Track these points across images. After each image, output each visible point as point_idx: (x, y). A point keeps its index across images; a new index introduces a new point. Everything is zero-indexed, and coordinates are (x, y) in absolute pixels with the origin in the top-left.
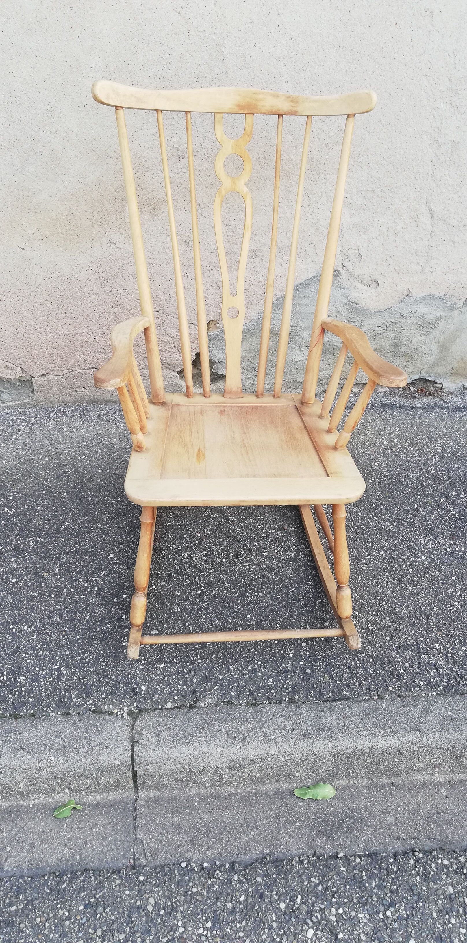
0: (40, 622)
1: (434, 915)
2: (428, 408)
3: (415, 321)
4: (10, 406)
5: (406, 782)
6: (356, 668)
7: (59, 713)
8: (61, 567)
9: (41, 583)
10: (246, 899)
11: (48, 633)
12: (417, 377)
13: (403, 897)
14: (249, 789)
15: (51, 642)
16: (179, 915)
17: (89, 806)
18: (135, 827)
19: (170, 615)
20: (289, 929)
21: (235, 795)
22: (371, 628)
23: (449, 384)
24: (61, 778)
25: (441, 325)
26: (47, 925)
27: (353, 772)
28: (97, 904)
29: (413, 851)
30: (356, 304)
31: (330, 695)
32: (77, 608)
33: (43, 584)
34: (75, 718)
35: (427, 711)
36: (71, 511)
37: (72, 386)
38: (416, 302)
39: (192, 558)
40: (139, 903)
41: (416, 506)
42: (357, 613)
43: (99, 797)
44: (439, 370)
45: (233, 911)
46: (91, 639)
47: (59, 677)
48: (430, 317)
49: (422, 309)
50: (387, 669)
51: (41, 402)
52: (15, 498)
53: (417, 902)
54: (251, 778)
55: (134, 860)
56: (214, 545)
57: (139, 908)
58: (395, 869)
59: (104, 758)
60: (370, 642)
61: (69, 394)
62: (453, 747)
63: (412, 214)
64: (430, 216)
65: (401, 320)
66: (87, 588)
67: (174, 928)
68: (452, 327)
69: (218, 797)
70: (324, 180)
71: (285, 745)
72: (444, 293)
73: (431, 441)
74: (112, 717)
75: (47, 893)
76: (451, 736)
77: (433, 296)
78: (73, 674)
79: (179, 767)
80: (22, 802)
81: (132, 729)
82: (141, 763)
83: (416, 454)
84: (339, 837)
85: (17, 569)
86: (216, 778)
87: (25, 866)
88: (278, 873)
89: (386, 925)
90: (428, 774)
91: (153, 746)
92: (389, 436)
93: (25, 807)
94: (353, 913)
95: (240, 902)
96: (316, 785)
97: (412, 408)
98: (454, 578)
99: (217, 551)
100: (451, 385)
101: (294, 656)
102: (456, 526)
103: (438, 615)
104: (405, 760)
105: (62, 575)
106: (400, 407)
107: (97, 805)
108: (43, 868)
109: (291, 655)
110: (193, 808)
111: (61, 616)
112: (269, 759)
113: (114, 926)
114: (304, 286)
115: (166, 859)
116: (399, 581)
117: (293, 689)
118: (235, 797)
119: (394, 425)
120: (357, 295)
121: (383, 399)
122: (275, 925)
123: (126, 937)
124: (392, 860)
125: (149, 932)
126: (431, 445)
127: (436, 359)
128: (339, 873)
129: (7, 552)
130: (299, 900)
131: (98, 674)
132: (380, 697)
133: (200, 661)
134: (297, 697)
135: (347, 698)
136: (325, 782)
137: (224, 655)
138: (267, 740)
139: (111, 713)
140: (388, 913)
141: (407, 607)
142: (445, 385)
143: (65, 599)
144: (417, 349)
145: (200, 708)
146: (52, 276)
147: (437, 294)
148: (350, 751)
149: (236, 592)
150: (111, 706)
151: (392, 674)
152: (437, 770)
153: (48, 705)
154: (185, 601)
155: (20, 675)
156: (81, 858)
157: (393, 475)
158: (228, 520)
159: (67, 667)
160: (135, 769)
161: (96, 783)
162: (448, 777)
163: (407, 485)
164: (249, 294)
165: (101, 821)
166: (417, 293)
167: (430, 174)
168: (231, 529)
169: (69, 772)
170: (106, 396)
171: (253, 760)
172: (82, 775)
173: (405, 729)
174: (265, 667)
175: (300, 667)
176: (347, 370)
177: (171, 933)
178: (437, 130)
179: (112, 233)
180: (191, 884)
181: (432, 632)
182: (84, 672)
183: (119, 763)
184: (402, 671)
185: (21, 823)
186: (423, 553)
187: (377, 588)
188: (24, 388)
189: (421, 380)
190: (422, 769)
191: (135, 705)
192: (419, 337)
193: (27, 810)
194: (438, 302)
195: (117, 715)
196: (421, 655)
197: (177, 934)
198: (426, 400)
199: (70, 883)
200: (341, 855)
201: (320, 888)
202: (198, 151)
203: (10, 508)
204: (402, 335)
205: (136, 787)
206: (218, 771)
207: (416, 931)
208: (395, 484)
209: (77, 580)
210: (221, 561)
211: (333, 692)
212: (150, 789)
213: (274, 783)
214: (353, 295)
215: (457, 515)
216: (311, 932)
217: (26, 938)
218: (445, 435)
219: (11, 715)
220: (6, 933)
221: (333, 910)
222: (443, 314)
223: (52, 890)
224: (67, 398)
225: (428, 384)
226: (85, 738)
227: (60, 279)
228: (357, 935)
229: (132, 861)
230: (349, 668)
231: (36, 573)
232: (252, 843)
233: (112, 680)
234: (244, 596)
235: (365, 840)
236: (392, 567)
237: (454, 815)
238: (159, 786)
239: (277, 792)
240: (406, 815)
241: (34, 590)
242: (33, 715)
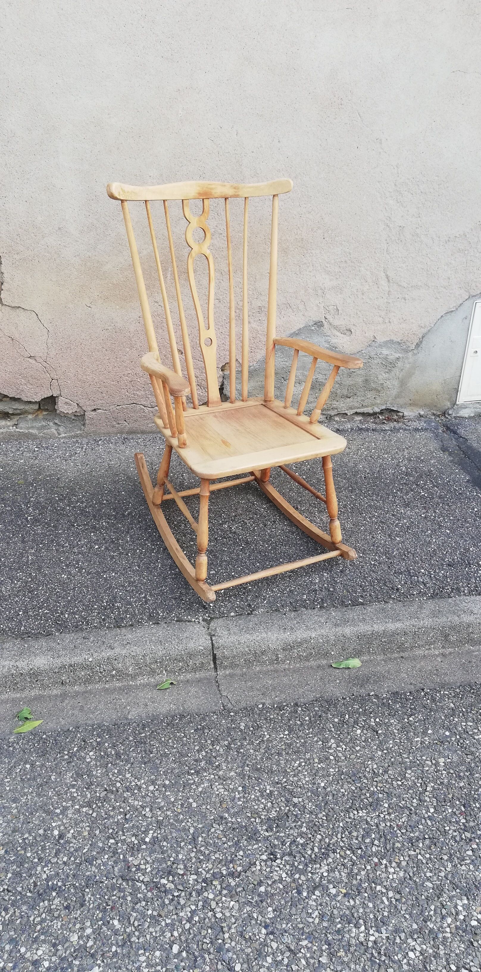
0: (124, 570)
1: (443, 718)
2: (395, 430)
3: (380, 361)
4: (65, 437)
5: (411, 656)
6: (366, 586)
7: (151, 623)
8: (131, 537)
9: (118, 547)
10: (310, 719)
11: (131, 577)
12: (384, 407)
13: (420, 711)
14: (298, 665)
15: (135, 582)
16: (264, 729)
17: (182, 682)
18: (219, 690)
19: (222, 562)
20: (343, 731)
21: (289, 669)
22: (373, 563)
23: (408, 413)
24: (160, 662)
25: (400, 364)
26: (170, 741)
27: (373, 650)
28: (203, 728)
29: (423, 690)
30: (336, 348)
31: (350, 602)
32: (150, 561)
33: (120, 548)
34: (164, 625)
35: (421, 607)
36: (130, 503)
37: (116, 419)
38: (380, 346)
39: (231, 528)
40: (233, 726)
41: (395, 491)
42: (361, 555)
43: (189, 676)
44: (401, 401)
45: (302, 724)
46: (164, 578)
47: (146, 602)
48: (391, 358)
49: (385, 352)
50: (389, 586)
51: (90, 433)
52: (83, 496)
53: (430, 712)
54: (299, 656)
55: (223, 706)
56: (246, 519)
57: (234, 728)
58: (412, 698)
59: (191, 645)
60: (373, 571)
61: (113, 427)
62: (443, 628)
63: (374, 278)
64: (387, 280)
65: (370, 360)
66: (154, 549)
67: (262, 736)
68: (408, 366)
69: (276, 671)
70: (311, 254)
71: (322, 631)
72: (400, 339)
73: (400, 451)
74: (191, 623)
75: (165, 726)
76: (441, 620)
77: (393, 341)
78: (157, 599)
79: (247, 649)
80: (131, 683)
81: (208, 629)
82: (219, 648)
83: (390, 459)
84: (369, 686)
85: (97, 540)
86: (274, 658)
87: (144, 715)
88: (330, 705)
89: (410, 725)
90: (427, 649)
91: (227, 636)
92: (368, 449)
93: (134, 685)
94: (387, 721)
95: (306, 721)
96: (347, 659)
97: (382, 430)
98: (429, 532)
99: (249, 523)
100: (410, 414)
101: (319, 582)
102: (426, 501)
103: (421, 553)
104: (409, 639)
105: (133, 542)
106: (373, 430)
107: (188, 681)
108: (157, 715)
109: (317, 581)
110: (260, 678)
111: (139, 566)
112: (312, 641)
113: (219, 738)
114: (297, 334)
115: (247, 704)
116: (389, 536)
117: (322, 600)
118: (289, 671)
119: (370, 442)
120: (336, 341)
121: (359, 425)
122: (333, 729)
123: (229, 743)
124: (408, 694)
125: (245, 739)
126: (401, 454)
127: (398, 392)
128: (372, 702)
129: (86, 530)
130: (347, 716)
131: (175, 599)
132: (386, 602)
133: (250, 587)
134: (325, 605)
135: (362, 604)
136: (353, 658)
137: (267, 583)
138: (308, 628)
139: (190, 621)
140: (411, 719)
141: (398, 550)
142: (406, 414)
143: (139, 557)
144: (382, 384)
145: (256, 615)
146: (109, 328)
147: (395, 340)
148: (369, 633)
149: (269, 547)
150: (189, 617)
151: (393, 589)
152: (432, 646)
153: (142, 619)
154: (231, 553)
155: (116, 602)
156: (184, 708)
157: (375, 472)
158: (254, 504)
159: (151, 595)
160: (215, 653)
161: (186, 665)
162: (441, 651)
163: (386, 479)
164: (256, 341)
165: (193, 690)
166: (381, 339)
167: (385, 250)
168: (258, 509)
169: (166, 657)
170: (142, 427)
171: (300, 643)
172: (176, 659)
173: (407, 618)
174: (299, 588)
175: (325, 587)
176: (330, 403)
177: (261, 738)
178: (388, 218)
179: (156, 294)
180: (268, 714)
181: (418, 563)
182: (164, 598)
183: (202, 648)
184: (399, 586)
185: (134, 694)
186: (404, 518)
187: (374, 540)
188: (78, 422)
189: (387, 409)
190: (422, 645)
191: (207, 615)
192: (384, 374)
193: (137, 687)
194: (397, 346)
195: (195, 621)
196: (411, 576)
197: (265, 739)
198: (392, 425)
199: (180, 719)
200: (372, 693)
201: (361, 710)
202: (221, 234)
203: (82, 502)
204: (371, 373)
205: (216, 668)
206: (275, 652)
207: (431, 726)
208: (377, 478)
209: (146, 544)
210: (254, 529)
211: (351, 600)
212: (226, 668)
213: (316, 660)
214: (334, 341)
215: (426, 495)
216: (359, 732)
217: (157, 748)
218: (410, 447)
219: (114, 627)
220: (141, 747)
221: (372, 720)
222: (401, 355)
223: (168, 724)
224: (111, 430)
225: (393, 413)
226: (175, 635)
227: (114, 331)
228: (391, 730)
229: (222, 708)
230: (361, 586)
231: (113, 542)
232: (307, 692)
233: (187, 602)
234: (275, 549)
235: (388, 686)
236: (382, 527)
237: (448, 670)
238: (233, 666)
239: (319, 667)
240: (414, 672)
241: (114, 552)
242: (132, 625)
